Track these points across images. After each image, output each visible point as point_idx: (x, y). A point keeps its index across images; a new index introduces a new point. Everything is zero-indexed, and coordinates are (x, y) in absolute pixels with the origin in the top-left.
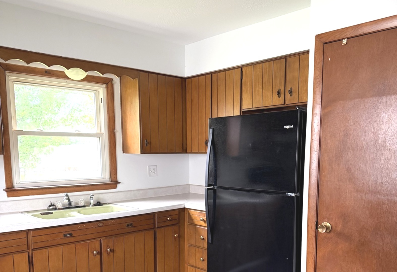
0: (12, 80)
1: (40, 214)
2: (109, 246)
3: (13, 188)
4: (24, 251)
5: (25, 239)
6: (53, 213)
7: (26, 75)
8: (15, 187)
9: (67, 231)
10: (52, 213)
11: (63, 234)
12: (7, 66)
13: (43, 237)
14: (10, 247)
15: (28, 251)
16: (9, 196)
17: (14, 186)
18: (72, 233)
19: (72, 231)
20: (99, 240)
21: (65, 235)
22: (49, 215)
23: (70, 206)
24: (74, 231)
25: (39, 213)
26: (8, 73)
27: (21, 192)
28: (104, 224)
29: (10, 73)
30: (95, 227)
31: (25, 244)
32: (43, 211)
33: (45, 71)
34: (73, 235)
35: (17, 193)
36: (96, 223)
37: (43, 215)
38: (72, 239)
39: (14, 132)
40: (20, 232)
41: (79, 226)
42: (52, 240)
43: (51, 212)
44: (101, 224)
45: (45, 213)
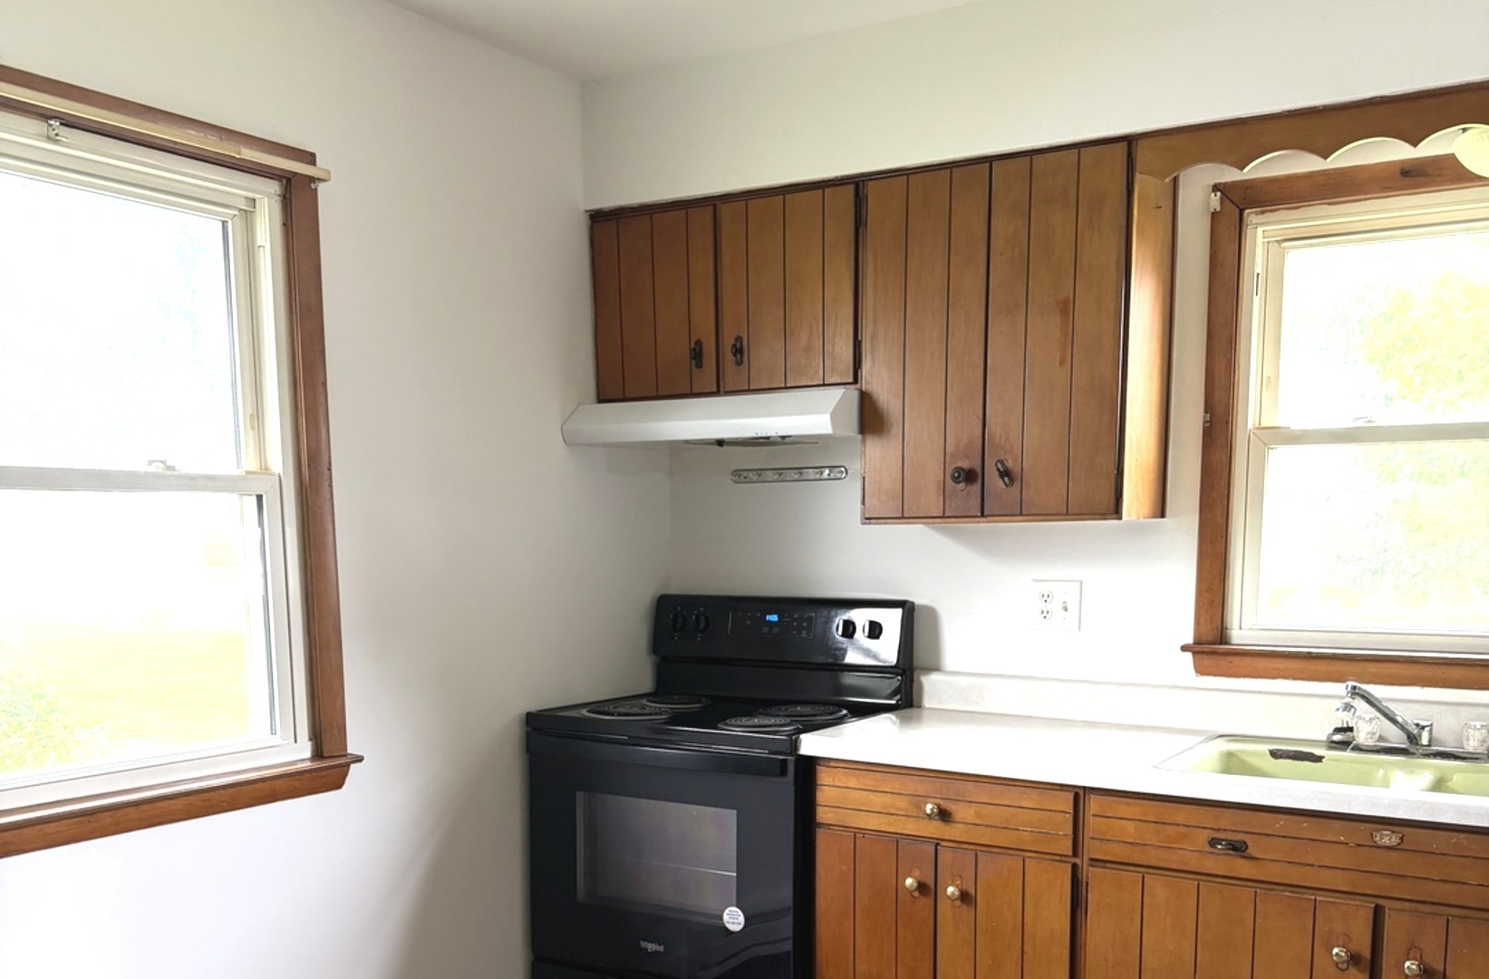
0: (1275, 237)
1: (1268, 753)
2: (1420, 950)
3: (1227, 643)
4: (1058, 858)
5: (1068, 816)
6: (1323, 760)
7: (1326, 206)
8: (1235, 640)
9: (1225, 830)
10: (1319, 759)
11: (1207, 835)
12: (1246, 189)
13: (1130, 826)
14: (1018, 830)
15: (1078, 861)
16: (1201, 670)
17: (1230, 638)
18: (1245, 843)
19: (1246, 835)
20: (1373, 905)
21: (1213, 842)
22: (1306, 763)
23: (1412, 745)
24: (1255, 836)
25: (1265, 748)
26: (1257, 213)
27: (1247, 660)
28: (1402, 838)
29: (1263, 213)
30: (1359, 845)
31: (1067, 835)
32: (1282, 744)
33: (1402, 169)
34: (1252, 850)
35: (1231, 662)
36: (1363, 826)
37: (1280, 761)
38: (1242, 867)
39: (1254, 433)
40: (1056, 790)
41: (1282, 822)
42: (1161, 847)
43: (1318, 752)
44: (1387, 838)
45: (1291, 754)
